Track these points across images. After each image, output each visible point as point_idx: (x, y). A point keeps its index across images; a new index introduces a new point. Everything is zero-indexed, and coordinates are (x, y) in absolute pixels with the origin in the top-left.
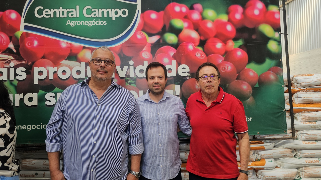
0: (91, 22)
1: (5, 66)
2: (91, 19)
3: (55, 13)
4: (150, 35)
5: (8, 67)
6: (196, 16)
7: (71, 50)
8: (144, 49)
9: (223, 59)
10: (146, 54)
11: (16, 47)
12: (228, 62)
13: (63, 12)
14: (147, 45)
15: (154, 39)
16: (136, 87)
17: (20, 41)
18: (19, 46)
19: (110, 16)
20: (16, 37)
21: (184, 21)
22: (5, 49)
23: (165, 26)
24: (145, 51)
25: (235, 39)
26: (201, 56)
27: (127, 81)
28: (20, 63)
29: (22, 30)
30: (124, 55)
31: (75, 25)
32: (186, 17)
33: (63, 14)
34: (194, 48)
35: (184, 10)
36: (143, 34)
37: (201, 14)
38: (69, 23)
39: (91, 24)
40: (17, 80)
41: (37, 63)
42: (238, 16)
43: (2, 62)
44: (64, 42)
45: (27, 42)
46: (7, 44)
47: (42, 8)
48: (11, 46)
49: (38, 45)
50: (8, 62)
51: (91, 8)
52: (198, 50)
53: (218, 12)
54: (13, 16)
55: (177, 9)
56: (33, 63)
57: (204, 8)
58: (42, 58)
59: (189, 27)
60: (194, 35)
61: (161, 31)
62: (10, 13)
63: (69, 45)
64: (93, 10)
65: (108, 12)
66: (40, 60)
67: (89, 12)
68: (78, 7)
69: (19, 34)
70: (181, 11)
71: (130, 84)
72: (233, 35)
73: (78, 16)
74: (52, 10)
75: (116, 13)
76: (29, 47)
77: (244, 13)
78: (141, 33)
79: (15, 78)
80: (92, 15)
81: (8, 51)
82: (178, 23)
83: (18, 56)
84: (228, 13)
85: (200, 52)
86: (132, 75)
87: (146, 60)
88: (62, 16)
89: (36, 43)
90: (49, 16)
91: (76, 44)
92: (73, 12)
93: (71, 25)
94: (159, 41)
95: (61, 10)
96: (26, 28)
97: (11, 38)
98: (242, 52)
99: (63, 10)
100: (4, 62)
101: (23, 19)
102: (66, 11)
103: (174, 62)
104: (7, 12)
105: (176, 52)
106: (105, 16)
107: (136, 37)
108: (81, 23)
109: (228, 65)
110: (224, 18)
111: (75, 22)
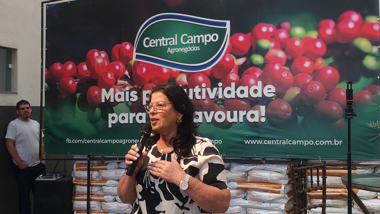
0: (187, 48)
1: (122, 90)
2: (187, 45)
3: (159, 42)
4: (238, 57)
5: (125, 91)
6: (283, 35)
7: (171, 75)
8: (232, 71)
9: (311, 78)
10: (233, 76)
11: (130, 74)
12: (317, 82)
13: (165, 41)
14: (234, 67)
15: (241, 61)
16: (224, 107)
17: (133, 68)
18: (132, 73)
19: (203, 42)
20: (130, 65)
21: (271, 41)
22: (123, 75)
23: (251, 48)
24: (232, 73)
25: (325, 57)
26: (288, 76)
27: (216, 102)
28: (133, 87)
29: (134, 59)
30: (214, 78)
31: (174, 52)
32: (272, 37)
33: (165, 43)
34: (280, 68)
35: (271, 29)
36: (231, 57)
37: (288, 32)
38: (169, 50)
39: (187, 50)
40: (131, 101)
41: (145, 87)
42: (329, 32)
43: (120, 86)
44: (165, 68)
45: (138, 70)
46: (124, 72)
47: (149, 38)
48: (127, 73)
49: (146, 72)
50: (124, 86)
51: (186, 35)
52: (285, 70)
53: (307, 29)
54: (128, 47)
55: (264, 29)
56: (142, 87)
57: (292, 26)
58: (149, 83)
59: (275, 47)
60: (281, 54)
61: (248, 52)
62: (126, 45)
63: (169, 70)
64: (188, 37)
65: (201, 38)
66: (147, 84)
67: (185, 39)
68: (176, 35)
69: (132, 62)
70: (268, 31)
71: (219, 105)
72: (323, 52)
73: (176, 44)
74: (156, 40)
75: (208, 38)
76: (139, 73)
77: (335, 28)
78: (229, 56)
79: (129, 100)
80: (188, 42)
81: (125, 78)
82: (265, 43)
83: (132, 82)
84: (317, 29)
85: (287, 72)
86: (220, 97)
87: (233, 81)
88: (164, 45)
89: (144, 70)
90: (154, 46)
91: (175, 69)
92: (172, 40)
93: (171, 52)
94: (245, 62)
95: (163, 39)
96: (137, 57)
97: (126, 66)
98: (332, 70)
99: (165, 39)
100: (122, 86)
101: (135, 50)
102: (167, 40)
103: (260, 83)
104: (123, 44)
105: (262, 73)
106: (199, 42)
107: (225, 60)
108: (179, 50)
109: (316, 85)
110: (314, 34)
111: (174, 49)
